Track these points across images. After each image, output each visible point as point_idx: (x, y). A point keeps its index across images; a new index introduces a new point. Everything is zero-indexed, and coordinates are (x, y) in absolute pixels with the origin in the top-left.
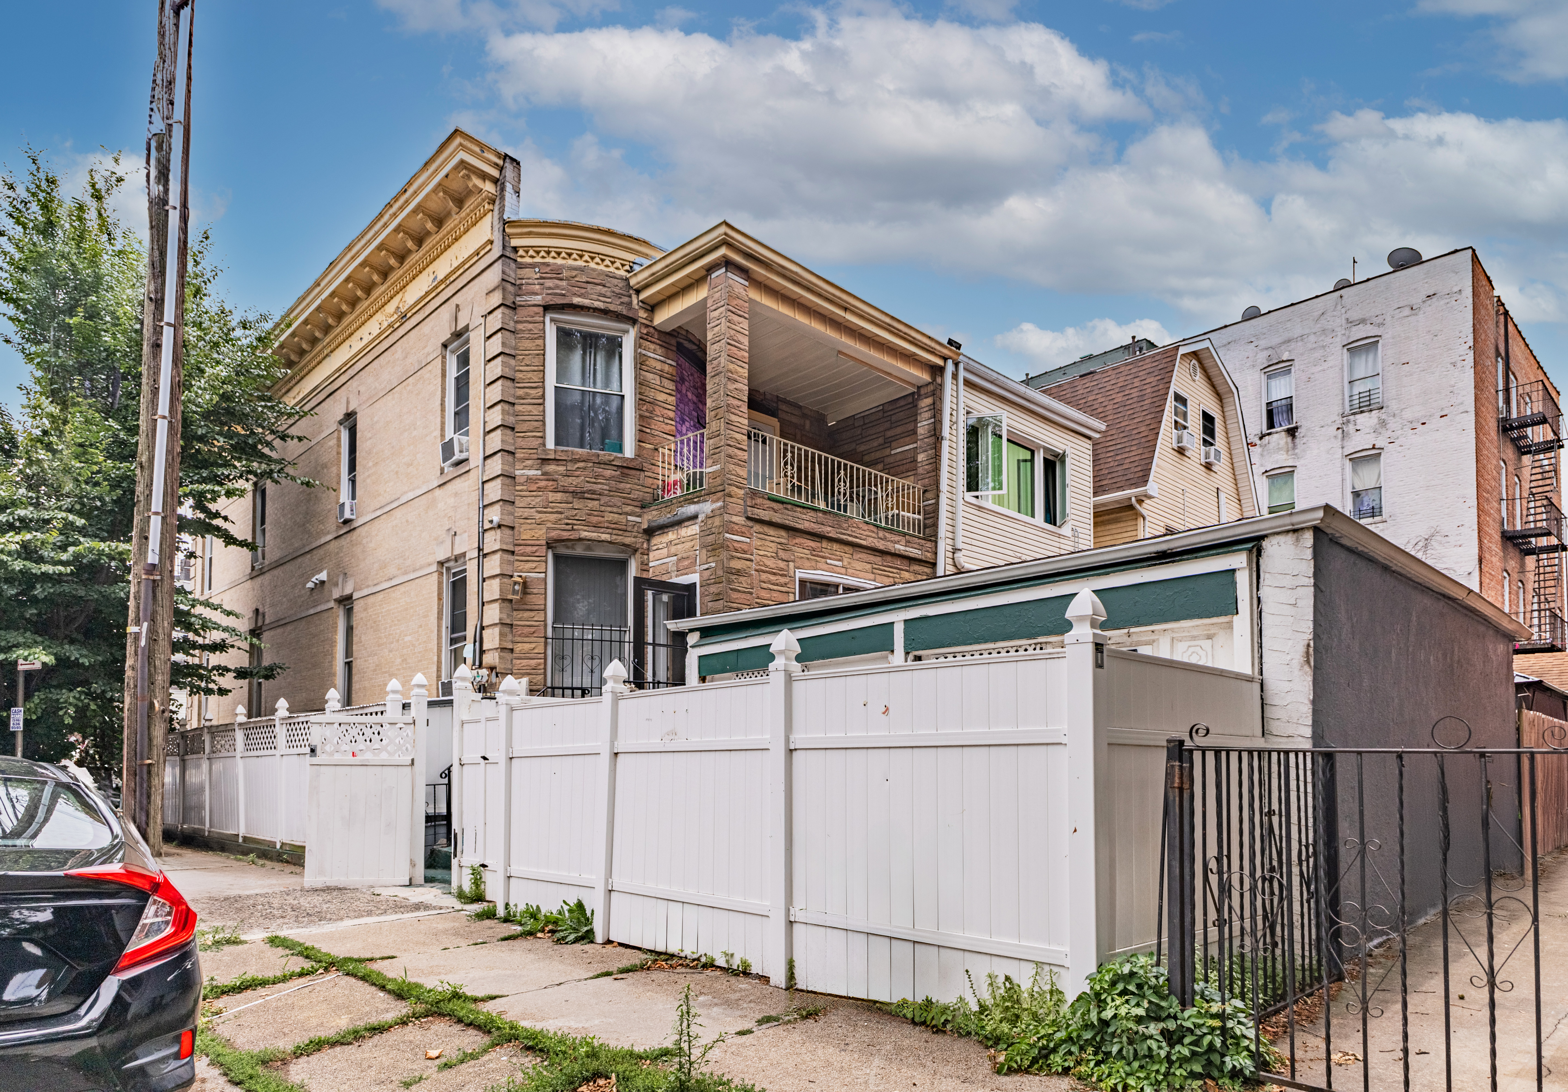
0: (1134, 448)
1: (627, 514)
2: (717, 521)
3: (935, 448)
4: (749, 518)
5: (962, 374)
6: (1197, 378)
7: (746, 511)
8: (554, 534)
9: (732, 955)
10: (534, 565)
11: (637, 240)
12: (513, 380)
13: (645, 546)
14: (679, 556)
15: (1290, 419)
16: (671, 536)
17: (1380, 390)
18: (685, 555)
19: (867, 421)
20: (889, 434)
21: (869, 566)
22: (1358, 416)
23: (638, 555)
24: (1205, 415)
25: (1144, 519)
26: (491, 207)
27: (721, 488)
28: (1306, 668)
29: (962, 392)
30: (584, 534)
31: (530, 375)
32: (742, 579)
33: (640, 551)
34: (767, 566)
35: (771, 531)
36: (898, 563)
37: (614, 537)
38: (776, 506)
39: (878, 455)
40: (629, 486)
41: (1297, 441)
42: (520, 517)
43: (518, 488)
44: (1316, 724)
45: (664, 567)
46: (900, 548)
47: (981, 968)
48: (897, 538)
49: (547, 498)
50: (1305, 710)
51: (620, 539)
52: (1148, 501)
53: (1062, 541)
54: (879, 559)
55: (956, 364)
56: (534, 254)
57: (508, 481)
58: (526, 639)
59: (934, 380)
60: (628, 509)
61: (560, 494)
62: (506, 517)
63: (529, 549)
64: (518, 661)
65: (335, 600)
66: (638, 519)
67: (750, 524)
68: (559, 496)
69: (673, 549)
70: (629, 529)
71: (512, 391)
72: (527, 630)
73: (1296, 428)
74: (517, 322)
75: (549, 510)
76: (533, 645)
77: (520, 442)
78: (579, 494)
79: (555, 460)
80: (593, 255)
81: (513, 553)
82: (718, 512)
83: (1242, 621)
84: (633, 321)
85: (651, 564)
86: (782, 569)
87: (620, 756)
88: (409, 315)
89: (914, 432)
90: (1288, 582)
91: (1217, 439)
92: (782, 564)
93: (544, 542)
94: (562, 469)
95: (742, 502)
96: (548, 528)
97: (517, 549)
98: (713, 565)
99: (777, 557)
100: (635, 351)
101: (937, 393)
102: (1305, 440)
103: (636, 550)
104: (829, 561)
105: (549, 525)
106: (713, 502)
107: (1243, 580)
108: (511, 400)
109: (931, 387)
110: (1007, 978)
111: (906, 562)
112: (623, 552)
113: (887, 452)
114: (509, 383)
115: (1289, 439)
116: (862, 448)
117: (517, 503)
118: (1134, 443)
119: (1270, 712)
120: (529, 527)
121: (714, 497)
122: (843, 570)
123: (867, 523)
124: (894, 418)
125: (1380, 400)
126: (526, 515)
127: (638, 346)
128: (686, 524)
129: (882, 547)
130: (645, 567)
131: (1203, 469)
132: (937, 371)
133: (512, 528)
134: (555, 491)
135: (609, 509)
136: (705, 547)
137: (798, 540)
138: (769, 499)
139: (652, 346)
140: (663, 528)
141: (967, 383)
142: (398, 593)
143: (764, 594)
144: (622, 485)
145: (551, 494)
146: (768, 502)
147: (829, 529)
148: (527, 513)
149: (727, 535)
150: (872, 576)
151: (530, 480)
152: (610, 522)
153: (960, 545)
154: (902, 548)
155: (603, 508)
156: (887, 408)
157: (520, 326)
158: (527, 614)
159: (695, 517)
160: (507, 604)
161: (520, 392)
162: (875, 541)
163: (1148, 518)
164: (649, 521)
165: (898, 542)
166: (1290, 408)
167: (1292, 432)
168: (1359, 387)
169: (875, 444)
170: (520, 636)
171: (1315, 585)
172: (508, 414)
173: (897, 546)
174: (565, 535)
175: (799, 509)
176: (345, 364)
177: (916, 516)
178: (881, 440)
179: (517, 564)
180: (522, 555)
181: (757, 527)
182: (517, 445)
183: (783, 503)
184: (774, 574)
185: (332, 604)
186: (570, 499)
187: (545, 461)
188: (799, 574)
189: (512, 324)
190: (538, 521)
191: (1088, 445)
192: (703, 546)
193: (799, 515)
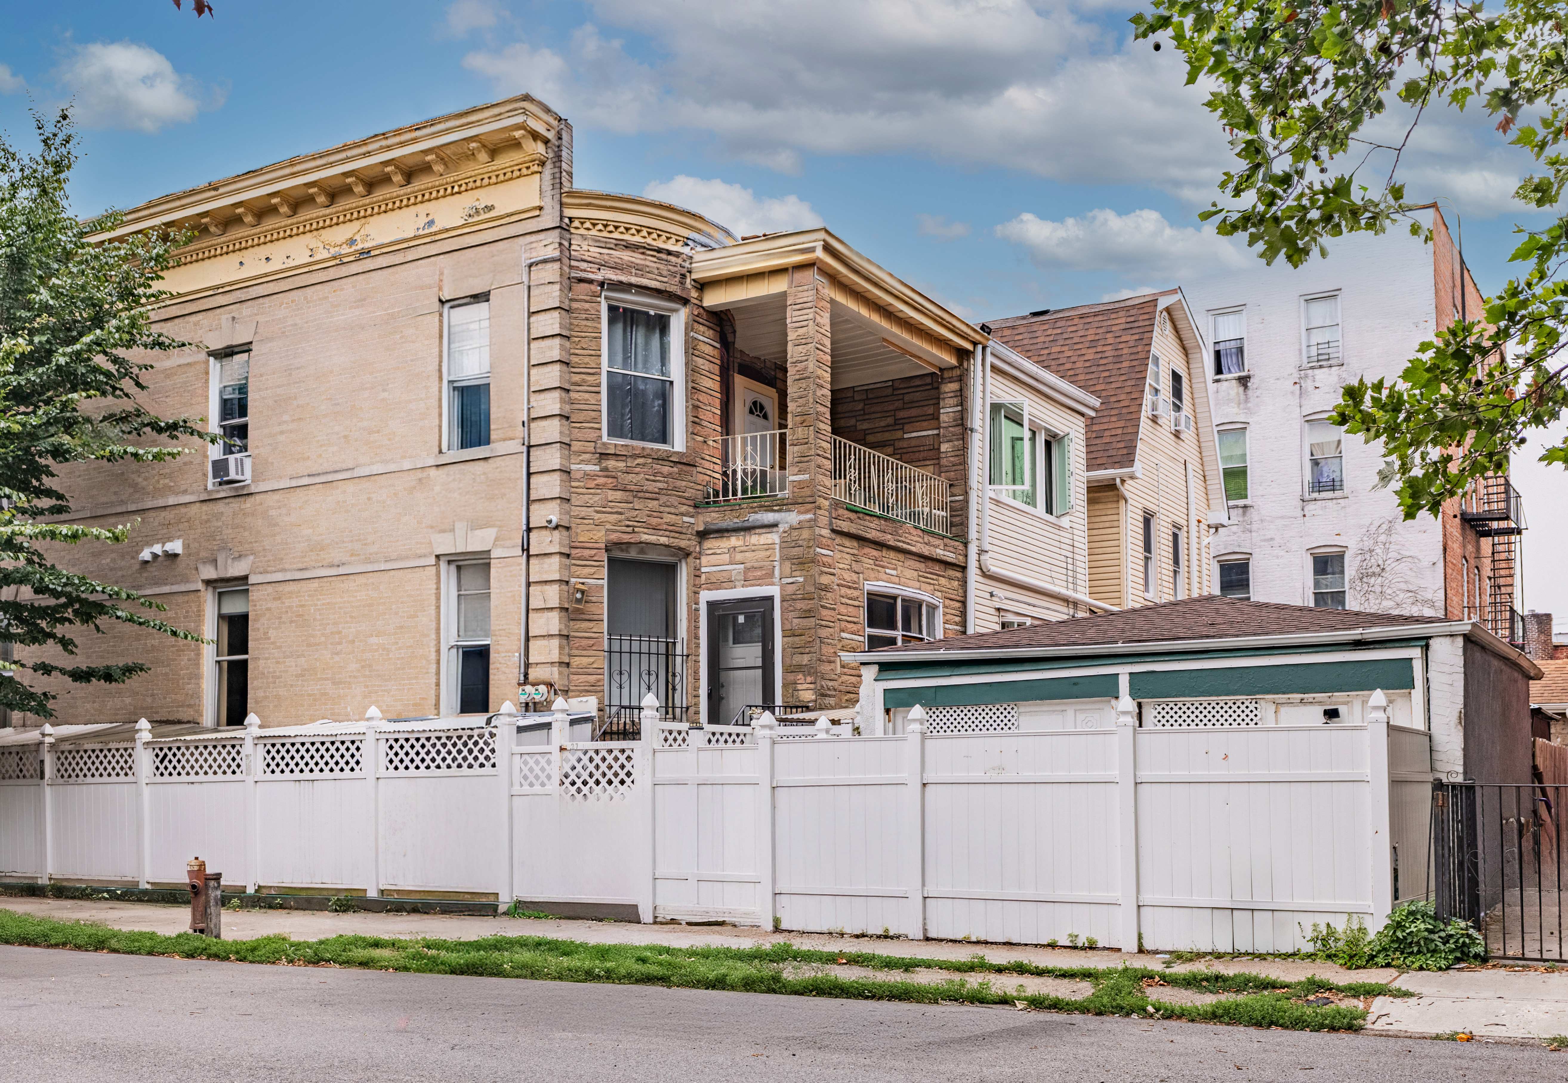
0: (1114, 419)
1: (683, 514)
2: (806, 534)
3: (963, 439)
4: (833, 531)
5: (989, 359)
6: (1167, 332)
7: (831, 523)
8: (614, 537)
9: (1077, 936)
10: (592, 570)
11: (694, 216)
12: (568, 364)
13: (698, 549)
14: (749, 565)
15: (1241, 365)
16: (734, 541)
17: (1340, 344)
18: (756, 565)
19: (870, 396)
20: (901, 414)
21: (916, 573)
22: (1317, 371)
23: (690, 559)
24: (1174, 373)
25: (1126, 501)
26: (540, 169)
27: (810, 499)
28: (1459, 727)
29: (989, 379)
30: (645, 538)
31: (587, 359)
32: (829, 594)
33: (694, 555)
34: (844, 580)
35: (847, 542)
36: (937, 568)
37: (672, 540)
38: (853, 516)
39: (887, 436)
40: (684, 483)
41: (1250, 392)
42: (576, 517)
43: (573, 484)
44: (1465, 765)
45: (724, 574)
46: (940, 553)
47: (1308, 921)
48: (937, 542)
49: (606, 497)
50: (1460, 754)
51: (676, 542)
52: (1129, 482)
53: (1062, 533)
54: (923, 565)
55: (984, 348)
56: (591, 227)
57: (565, 476)
58: (584, 653)
59: (961, 364)
60: (684, 509)
61: (619, 493)
62: (563, 517)
63: (587, 553)
64: (576, 677)
65: (203, 581)
66: (692, 520)
67: (833, 536)
68: (619, 495)
69: (739, 557)
70: (684, 531)
71: (567, 376)
72: (585, 642)
73: (1249, 377)
74: (571, 300)
75: (608, 509)
76: (591, 660)
77: (577, 434)
78: (638, 493)
79: (615, 455)
80: (651, 230)
81: (568, 556)
82: (808, 524)
83: (1418, 693)
84: (685, 302)
85: (703, 570)
86: (855, 583)
87: (928, 787)
88: (373, 253)
89: (936, 417)
90: (1447, 669)
91: (1184, 401)
92: (854, 577)
93: (603, 546)
94: (621, 465)
95: (827, 514)
96: (608, 530)
97: (574, 552)
98: (801, 579)
99: (851, 570)
100: (686, 334)
101: (962, 378)
102: (1258, 393)
103: (688, 555)
104: (888, 571)
105: (609, 526)
106: (800, 513)
107: (1418, 667)
108: (567, 386)
109: (957, 372)
110: (1328, 925)
111: (942, 567)
112: (674, 555)
113: (899, 434)
114: (565, 368)
115: (1241, 389)
116: (865, 426)
117: (573, 501)
118: (1113, 412)
119: (1436, 756)
120: (587, 527)
121: (802, 508)
122: (897, 580)
123: (916, 528)
124: (907, 398)
125: (1340, 355)
126: (583, 514)
127: (688, 328)
128: (757, 531)
129: (927, 553)
130: (697, 573)
131: (1173, 437)
132: (963, 355)
133: (568, 528)
134: (615, 489)
135: (667, 509)
136: (787, 559)
137: (867, 550)
138: (847, 509)
139: (702, 328)
140: (723, 532)
141: (994, 368)
142: (350, 584)
143: (843, 609)
144: (679, 483)
145: (610, 492)
146: (846, 512)
147: (889, 536)
148: (584, 512)
149: (818, 550)
150: (917, 584)
151: (587, 475)
152: (668, 524)
153: (987, 547)
154: (942, 552)
155: (662, 509)
156: (897, 385)
157: (575, 305)
158: (585, 625)
159: (775, 525)
160: (564, 614)
161: (576, 378)
162: (922, 546)
163: (1130, 501)
164: (705, 523)
165: (936, 547)
166: (1240, 350)
167: (1244, 381)
168: (1318, 337)
169: (883, 424)
170: (577, 648)
171: (1465, 673)
172: (565, 402)
173: (938, 551)
174: (626, 538)
175: (868, 518)
176: (230, 284)
177: (944, 514)
178: (890, 420)
179: (574, 568)
180: (579, 559)
181: (839, 540)
182: (573, 437)
183: (856, 512)
184: (850, 587)
185: (200, 586)
186: (631, 499)
187: (604, 456)
188: (867, 587)
189: (567, 302)
190: (597, 522)
191: (1080, 422)
192: (784, 559)
193: (867, 523)
